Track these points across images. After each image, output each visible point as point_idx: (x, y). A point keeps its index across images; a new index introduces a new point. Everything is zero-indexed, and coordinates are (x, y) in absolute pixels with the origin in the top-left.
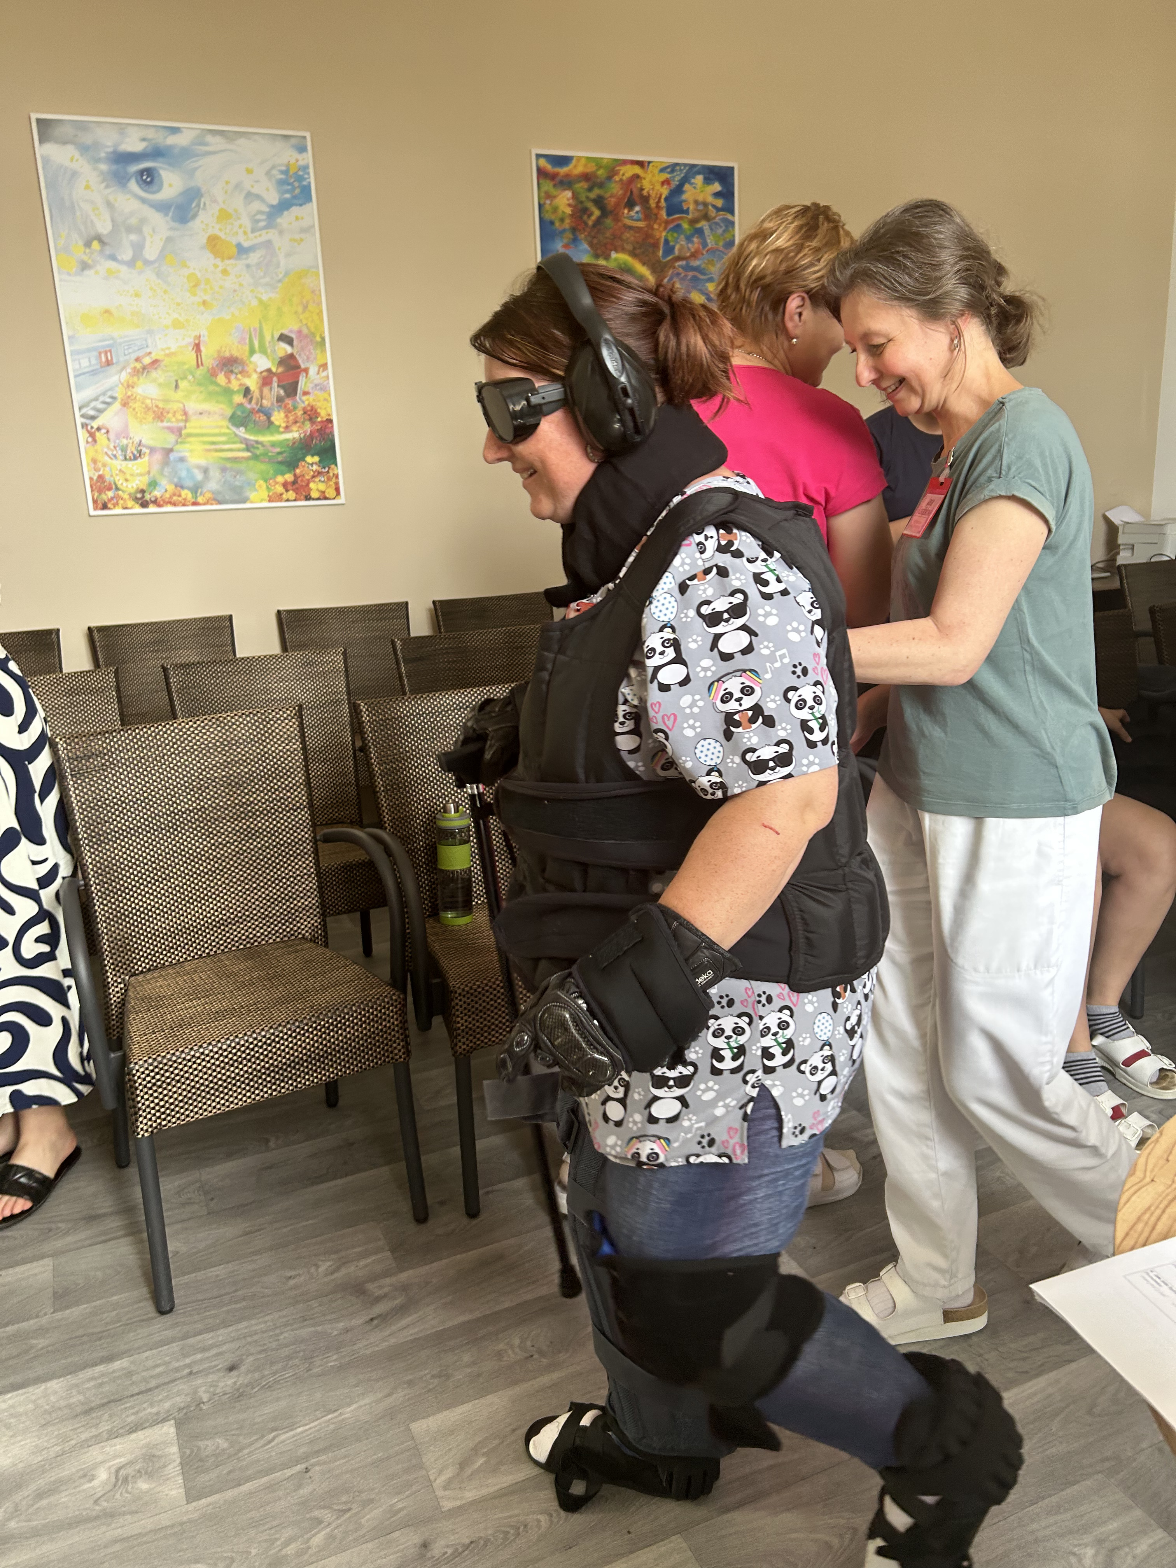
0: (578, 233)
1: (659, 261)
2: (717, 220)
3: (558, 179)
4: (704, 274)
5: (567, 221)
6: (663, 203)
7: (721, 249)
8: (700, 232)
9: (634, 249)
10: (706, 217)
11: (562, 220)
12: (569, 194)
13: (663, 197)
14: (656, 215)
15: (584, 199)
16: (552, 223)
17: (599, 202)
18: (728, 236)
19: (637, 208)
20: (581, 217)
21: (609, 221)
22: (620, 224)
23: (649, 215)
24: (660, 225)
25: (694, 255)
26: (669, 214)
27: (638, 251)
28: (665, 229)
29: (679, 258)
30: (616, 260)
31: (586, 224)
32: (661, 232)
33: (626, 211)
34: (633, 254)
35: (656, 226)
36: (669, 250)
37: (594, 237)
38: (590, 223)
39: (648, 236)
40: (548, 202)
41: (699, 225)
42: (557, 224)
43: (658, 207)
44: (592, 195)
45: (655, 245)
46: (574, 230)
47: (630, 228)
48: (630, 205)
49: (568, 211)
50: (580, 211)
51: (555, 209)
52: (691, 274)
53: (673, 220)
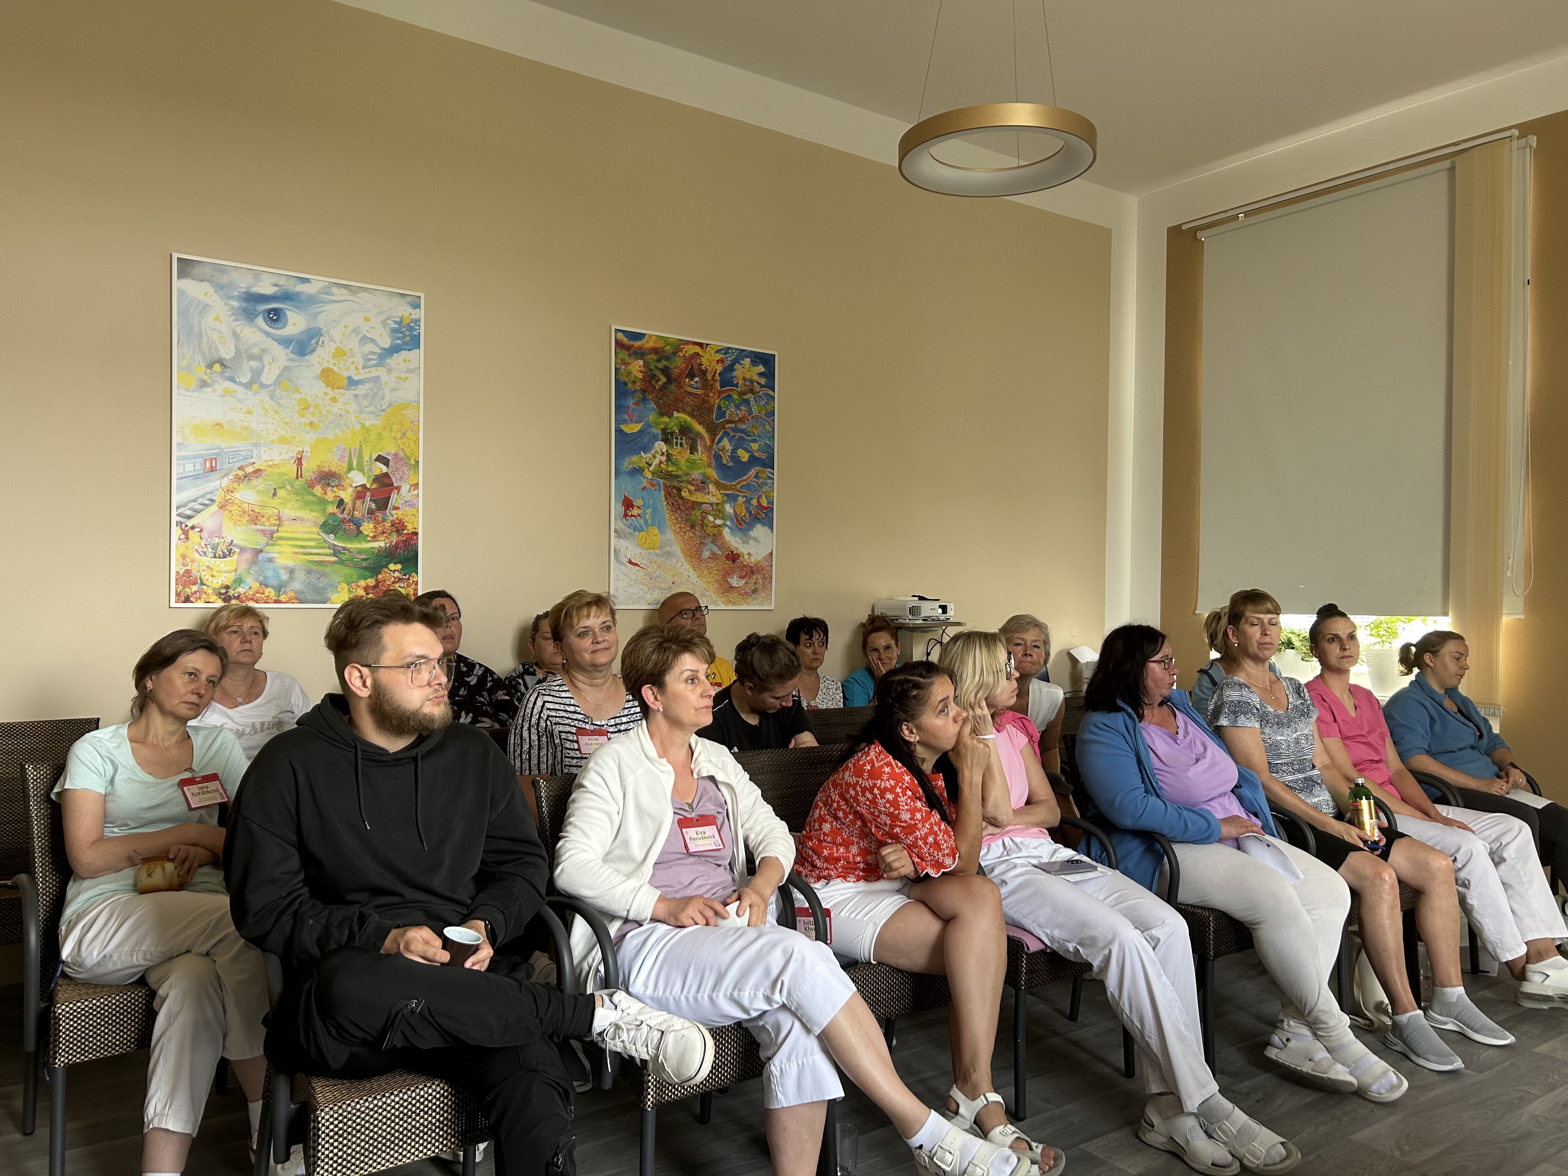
0: (647, 394)
1: (713, 422)
2: (760, 394)
3: (632, 351)
4: (750, 436)
5: (639, 384)
6: (717, 377)
7: (764, 417)
8: (747, 402)
9: (693, 410)
10: (752, 391)
11: (634, 382)
12: (641, 363)
13: (718, 372)
14: (712, 386)
15: (653, 368)
16: (626, 384)
17: (665, 371)
18: (769, 408)
19: (697, 379)
20: (650, 382)
21: (673, 387)
22: (682, 390)
23: (706, 385)
24: (714, 394)
25: (741, 420)
26: (721, 387)
27: (696, 413)
28: (718, 397)
29: (729, 422)
30: (677, 418)
31: (654, 388)
32: (715, 400)
33: (687, 380)
34: (692, 415)
35: (711, 395)
36: (722, 414)
37: (660, 399)
38: (657, 387)
39: (704, 401)
40: (623, 367)
41: (745, 397)
42: (630, 385)
43: (713, 379)
44: (660, 366)
45: (710, 410)
46: (644, 391)
47: (690, 393)
48: (691, 376)
49: (640, 376)
50: (649, 377)
51: (629, 374)
52: (739, 434)
53: (725, 392)
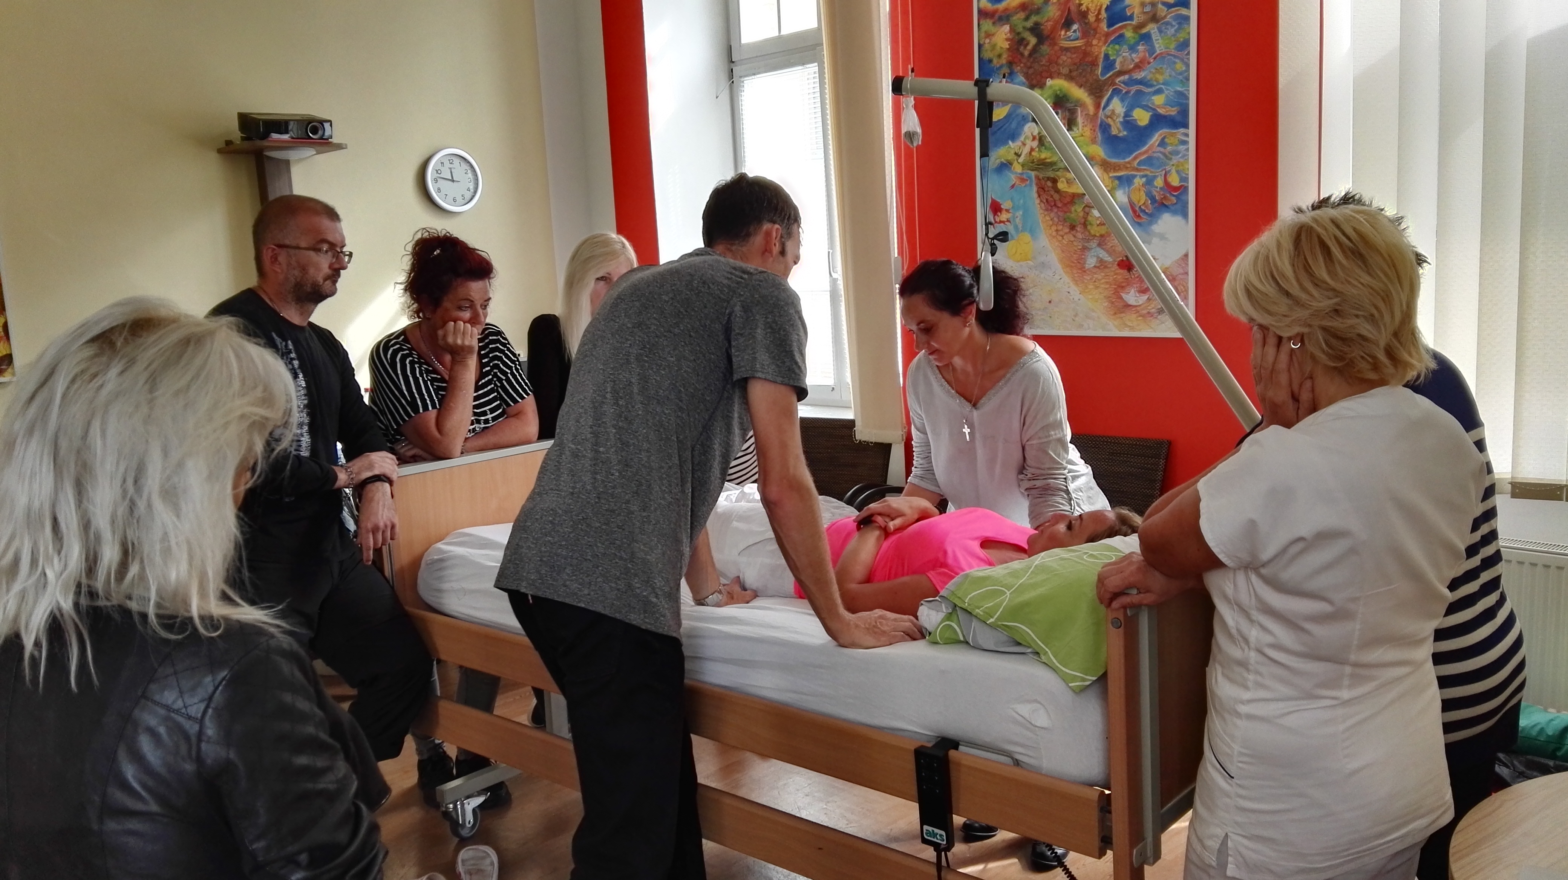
0: (1014, 66)
1: (1098, 81)
2: (1168, 19)
3: (997, 16)
4: (1151, 86)
5: (1005, 56)
6: (1104, 15)
7: (1173, 52)
8: (1146, 38)
9: (1070, 71)
10: (1154, 18)
11: (1000, 56)
12: (1007, 28)
13: (1104, 6)
14: (1095, 30)
15: (1021, 30)
16: (990, 61)
17: (1035, 30)
18: (1181, 36)
19: (1075, 27)
20: (1018, 49)
21: (1045, 48)
22: (1057, 48)
23: (1088, 31)
24: (1099, 40)
25: (1138, 67)
26: (1110, 25)
27: (1074, 74)
28: (1105, 43)
29: (1121, 73)
30: (1051, 87)
31: (1022, 55)
32: (1100, 47)
33: (1063, 33)
34: (1070, 78)
35: (1095, 42)
36: (1109, 64)
37: (1030, 67)
38: (1026, 53)
39: (1086, 54)
40: (987, 41)
41: (1144, 31)
42: (995, 61)
43: (1098, 20)
44: (1029, 24)
45: (1094, 64)
46: (1010, 64)
47: (1067, 49)
48: (1067, 24)
49: (1006, 45)
50: (1018, 42)
51: (994, 47)
52: (1134, 89)
53: (1114, 32)
